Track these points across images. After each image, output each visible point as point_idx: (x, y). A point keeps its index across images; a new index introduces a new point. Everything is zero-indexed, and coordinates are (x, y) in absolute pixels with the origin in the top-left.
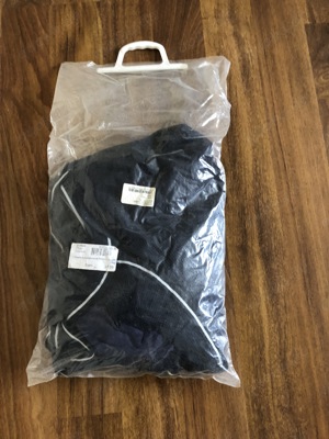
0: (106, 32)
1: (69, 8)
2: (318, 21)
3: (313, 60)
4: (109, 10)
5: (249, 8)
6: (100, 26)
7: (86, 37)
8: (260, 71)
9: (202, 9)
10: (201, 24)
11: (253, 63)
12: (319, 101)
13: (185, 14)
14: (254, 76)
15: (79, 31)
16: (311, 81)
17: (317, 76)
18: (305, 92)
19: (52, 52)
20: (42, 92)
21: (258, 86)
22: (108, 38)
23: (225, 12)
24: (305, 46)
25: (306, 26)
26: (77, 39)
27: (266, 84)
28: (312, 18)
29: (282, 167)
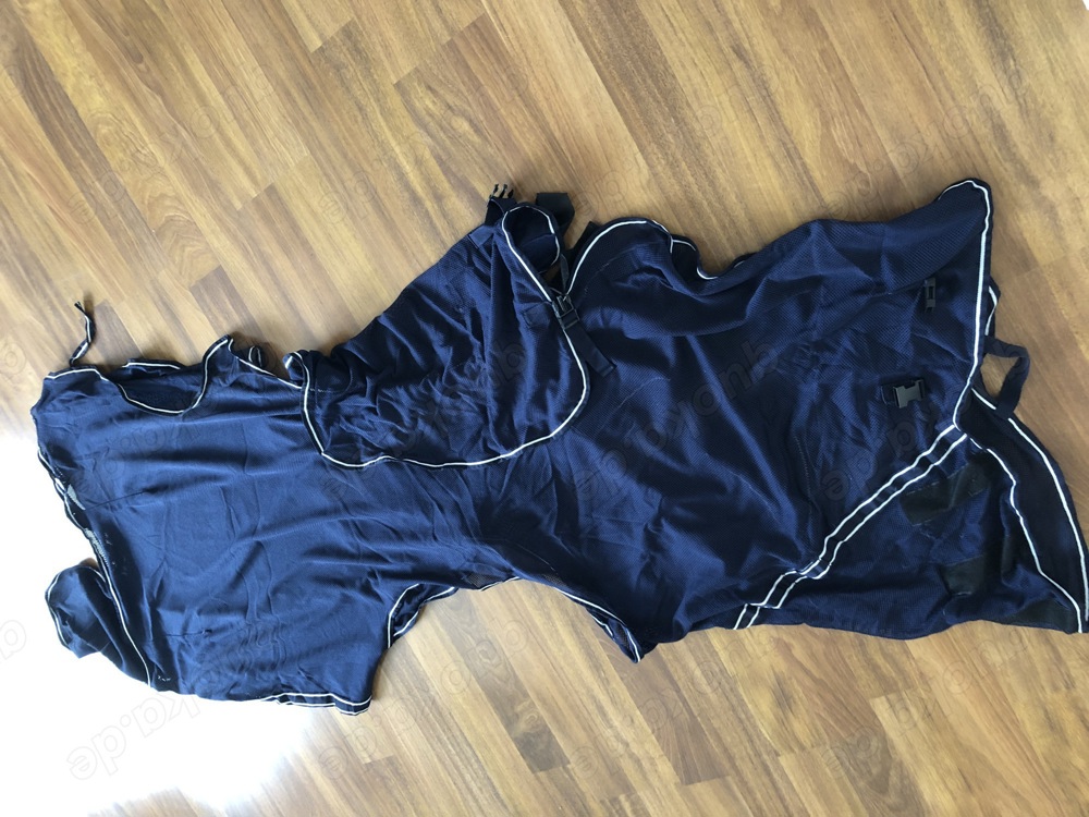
0: (755, 727)
1: (807, 744)
2: (561, 768)
3: (550, 732)
4: (762, 749)
5: (626, 772)
6: (764, 732)
7: (772, 717)
8: (589, 713)
9: (670, 765)
10: (663, 749)
11: (598, 720)
12: (528, 695)
13: (683, 757)
14: (592, 707)
15: (783, 722)
16: (543, 713)
17: (540, 718)
18: (544, 702)
19: (801, 694)
20: (790, 650)
21: (584, 699)
22: (748, 719)
23: (646, 765)
24: (562, 745)
25: (569, 762)
26: (781, 713)
27: (579, 702)
28: (567, 771)
29: (533, 630)
